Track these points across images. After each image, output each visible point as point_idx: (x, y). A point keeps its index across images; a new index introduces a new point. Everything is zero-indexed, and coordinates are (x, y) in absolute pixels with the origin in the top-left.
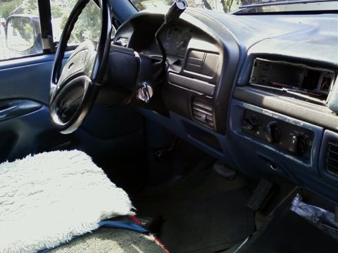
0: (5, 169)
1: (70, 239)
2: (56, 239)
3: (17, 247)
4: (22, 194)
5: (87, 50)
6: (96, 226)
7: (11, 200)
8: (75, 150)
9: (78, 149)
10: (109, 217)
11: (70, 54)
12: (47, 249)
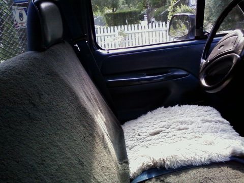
0: (162, 111)
1: (209, 163)
2: (199, 161)
3: (174, 159)
4: (173, 128)
5: (237, 36)
6: (228, 159)
7: (167, 130)
8: (209, 107)
9: (211, 106)
10: (237, 155)
11: (220, 39)
12: (192, 166)
